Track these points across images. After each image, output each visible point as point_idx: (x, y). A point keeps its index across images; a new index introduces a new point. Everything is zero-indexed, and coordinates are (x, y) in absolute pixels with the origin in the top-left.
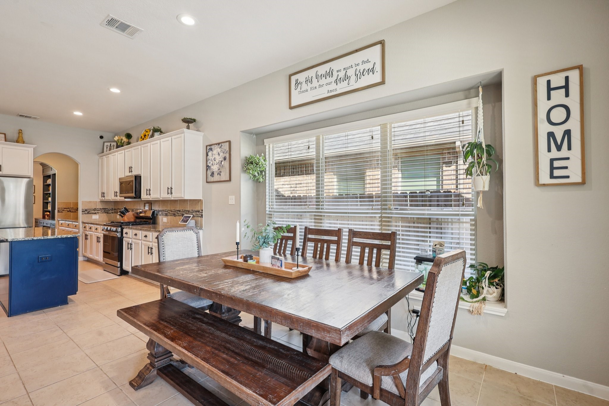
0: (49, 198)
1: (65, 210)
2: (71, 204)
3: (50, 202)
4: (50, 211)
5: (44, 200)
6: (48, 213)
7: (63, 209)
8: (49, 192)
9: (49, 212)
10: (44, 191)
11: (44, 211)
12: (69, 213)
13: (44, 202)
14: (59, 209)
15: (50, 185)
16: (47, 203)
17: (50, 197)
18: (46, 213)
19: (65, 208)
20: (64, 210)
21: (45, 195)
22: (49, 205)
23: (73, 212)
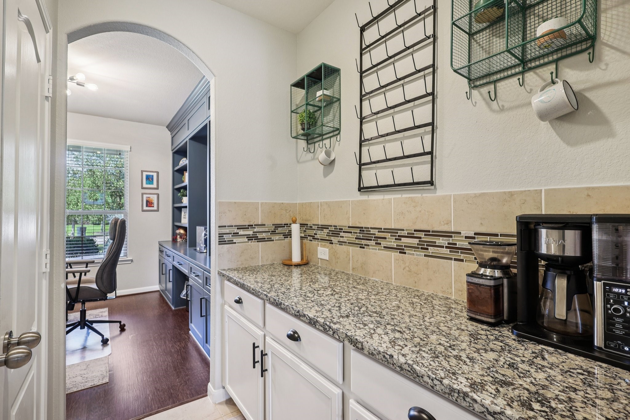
0: (184, 198)
1: (241, 232)
2: (257, 209)
3: (186, 207)
4: (187, 228)
5: (174, 203)
6: (182, 231)
7: (236, 231)
8: (183, 185)
9: (185, 229)
10: (174, 185)
11: (175, 227)
12: (253, 244)
13: (174, 208)
14: (224, 231)
15: (186, 170)
16: (180, 209)
17: (186, 196)
18: (178, 231)
19: (240, 227)
20: (236, 234)
21: (175, 191)
22: (183, 214)
23: (263, 240)
